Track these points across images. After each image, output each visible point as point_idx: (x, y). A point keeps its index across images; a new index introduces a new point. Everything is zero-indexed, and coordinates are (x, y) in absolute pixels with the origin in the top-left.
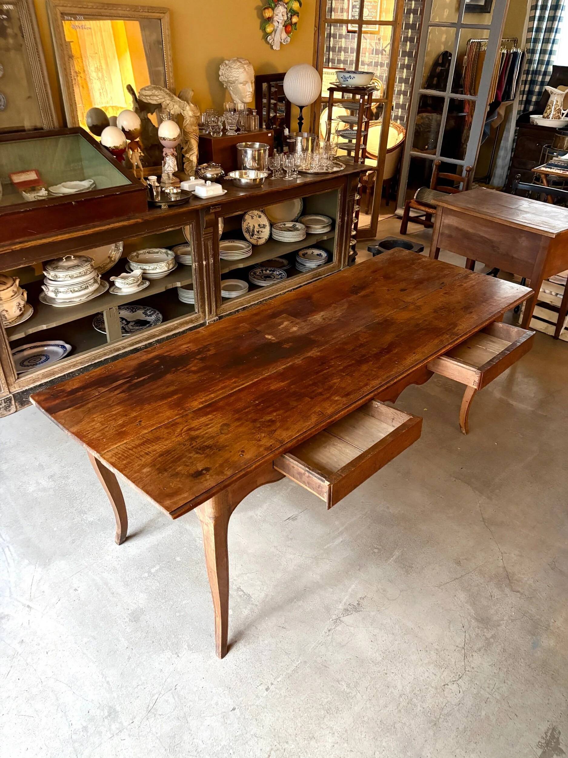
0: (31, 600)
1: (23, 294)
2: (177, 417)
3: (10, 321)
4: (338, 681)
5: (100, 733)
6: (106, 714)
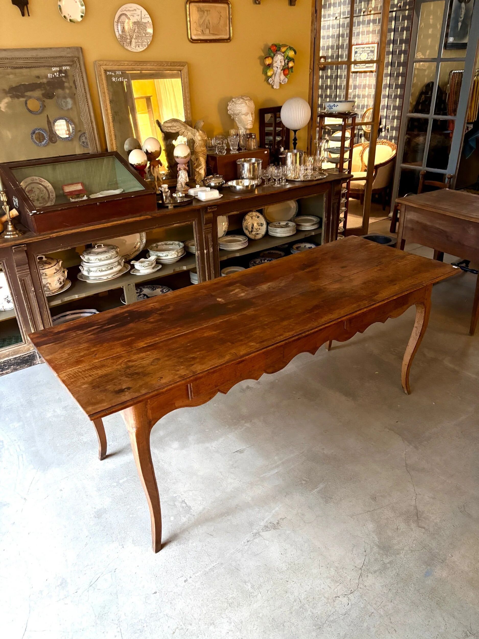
0: (28, 494)
1: (64, 272)
2: (124, 352)
4: (245, 582)
5: (51, 597)
6: (59, 583)
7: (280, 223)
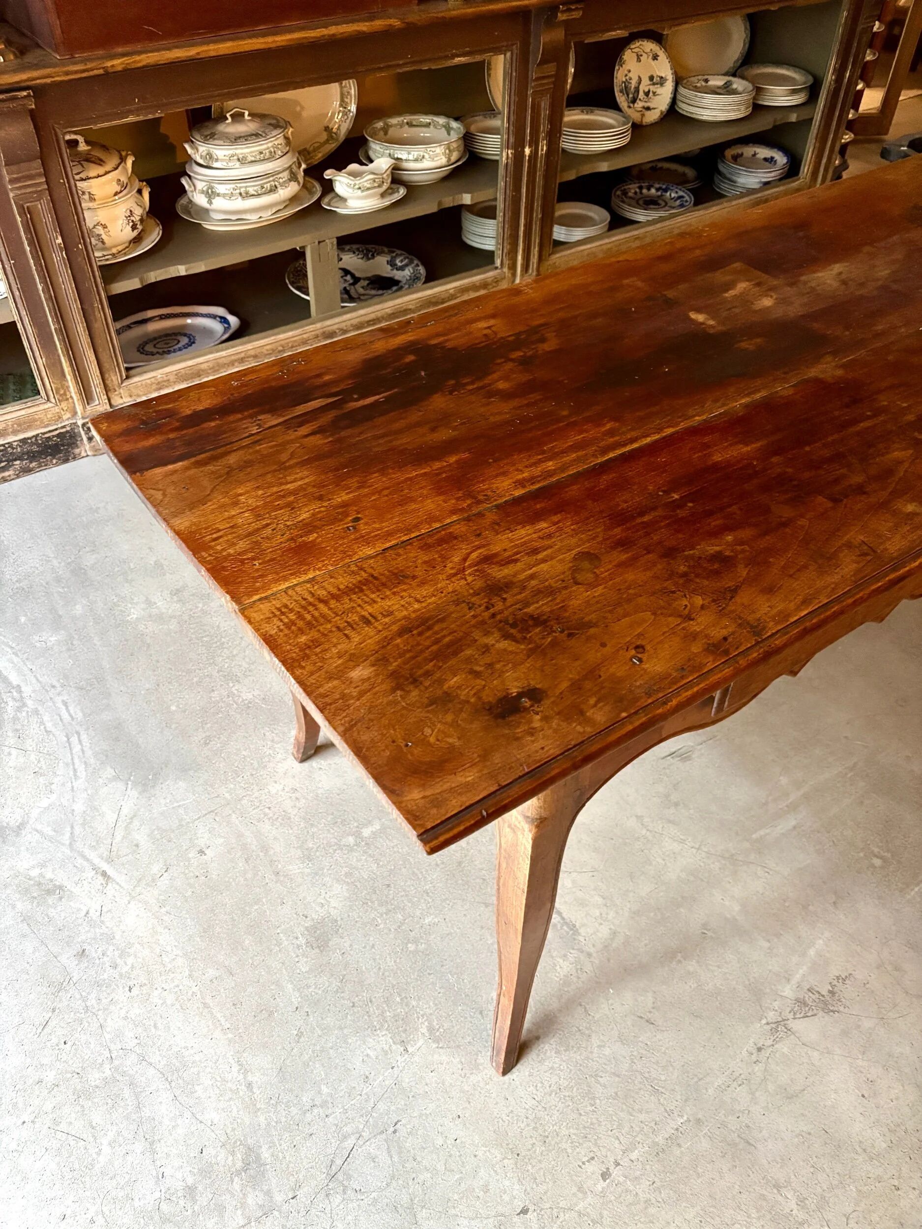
0: (110, 860)
1: (140, 192)
2: (455, 518)
3: (114, 251)
4: (777, 1187)
5: (221, 1209)
6: (239, 1165)
7: (706, 81)
